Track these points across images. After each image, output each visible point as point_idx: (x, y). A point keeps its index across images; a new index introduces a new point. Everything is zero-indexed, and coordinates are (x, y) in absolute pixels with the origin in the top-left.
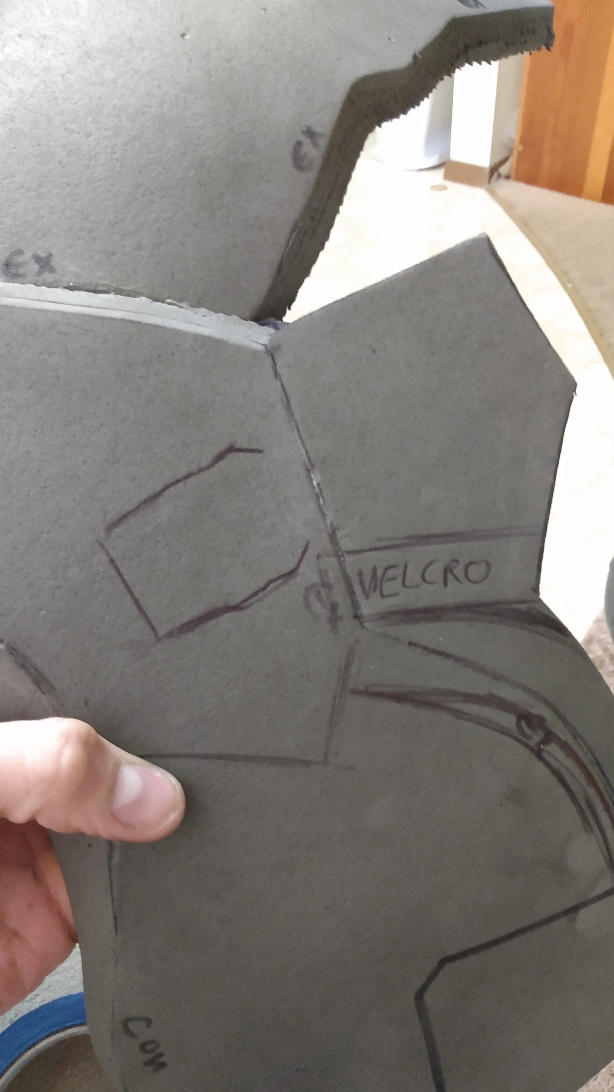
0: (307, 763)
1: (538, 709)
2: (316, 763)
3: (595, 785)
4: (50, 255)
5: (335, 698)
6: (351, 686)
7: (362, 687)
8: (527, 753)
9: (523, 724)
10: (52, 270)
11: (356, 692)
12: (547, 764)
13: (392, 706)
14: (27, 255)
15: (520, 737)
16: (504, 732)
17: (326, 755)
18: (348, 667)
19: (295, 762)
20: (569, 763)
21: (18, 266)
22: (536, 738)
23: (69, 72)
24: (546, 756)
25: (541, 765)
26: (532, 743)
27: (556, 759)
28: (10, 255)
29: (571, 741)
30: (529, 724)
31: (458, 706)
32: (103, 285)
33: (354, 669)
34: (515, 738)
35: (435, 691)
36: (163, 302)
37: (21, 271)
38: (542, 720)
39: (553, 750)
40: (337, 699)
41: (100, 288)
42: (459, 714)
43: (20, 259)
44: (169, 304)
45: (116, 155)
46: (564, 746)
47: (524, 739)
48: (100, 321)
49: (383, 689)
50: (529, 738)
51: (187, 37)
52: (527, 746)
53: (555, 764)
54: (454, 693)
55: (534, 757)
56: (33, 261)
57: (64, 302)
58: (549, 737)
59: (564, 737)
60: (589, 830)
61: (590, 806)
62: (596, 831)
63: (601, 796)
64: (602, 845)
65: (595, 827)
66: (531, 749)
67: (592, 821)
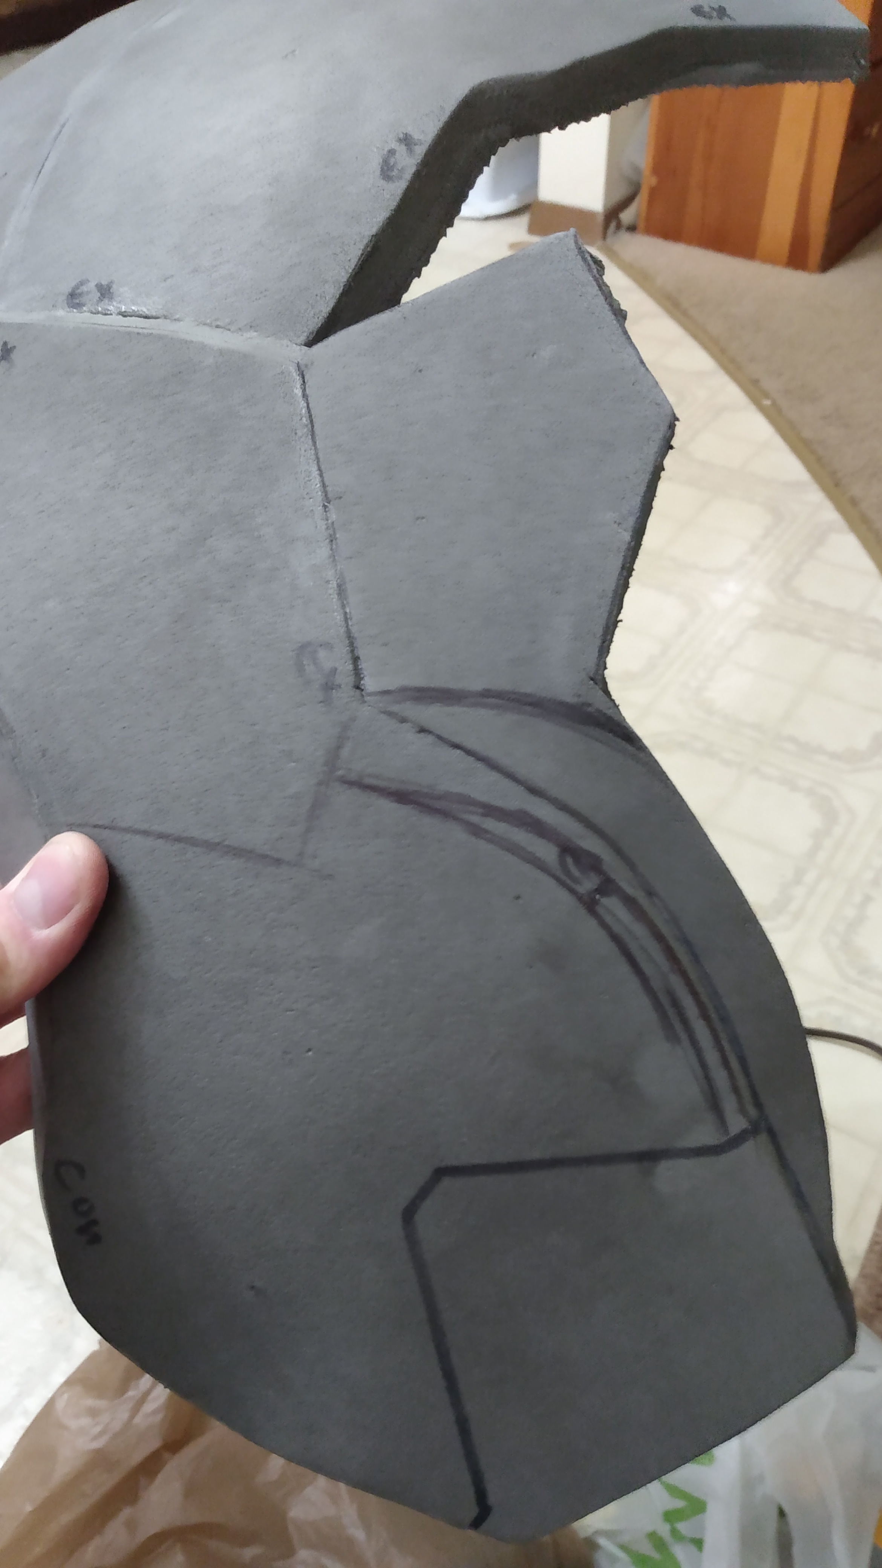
0: (278, 862)
1: (591, 844)
2: (288, 864)
3: (683, 974)
4: (113, 282)
5: (319, 785)
6: (340, 773)
7: (353, 776)
8: (573, 902)
9: (569, 860)
10: (111, 299)
11: (346, 782)
12: (603, 924)
14: (92, 284)
15: (564, 877)
16: (540, 865)
17: (301, 854)
18: (339, 747)
19: (263, 858)
20: (639, 930)
21: (81, 296)
22: (589, 884)
24: (600, 910)
25: (593, 923)
26: (581, 889)
27: (618, 919)
28: (76, 285)
29: (643, 900)
30: (577, 861)
31: (475, 819)
33: (346, 752)
34: (557, 879)
35: (446, 796)
37: (82, 300)
38: (597, 859)
39: (611, 904)
40: (322, 787)
42: (477, 831)
43: (84, 288)
46: (630, 902)
47: (568, 882)
50: (576, 881)
52: (572, 891)
53: (617, 928)
54: (472, 802)
55: (582, 911)
56: (94, 290)
58: (607, 886)
59: (630, 891)
60: (672, 1037)
61: (676, 1003)
62: (686, 1043)
63: (695, 994)
64: (699, 1070)
65: (683, 1036)
66: (580, 898)
67: (678, 1027)
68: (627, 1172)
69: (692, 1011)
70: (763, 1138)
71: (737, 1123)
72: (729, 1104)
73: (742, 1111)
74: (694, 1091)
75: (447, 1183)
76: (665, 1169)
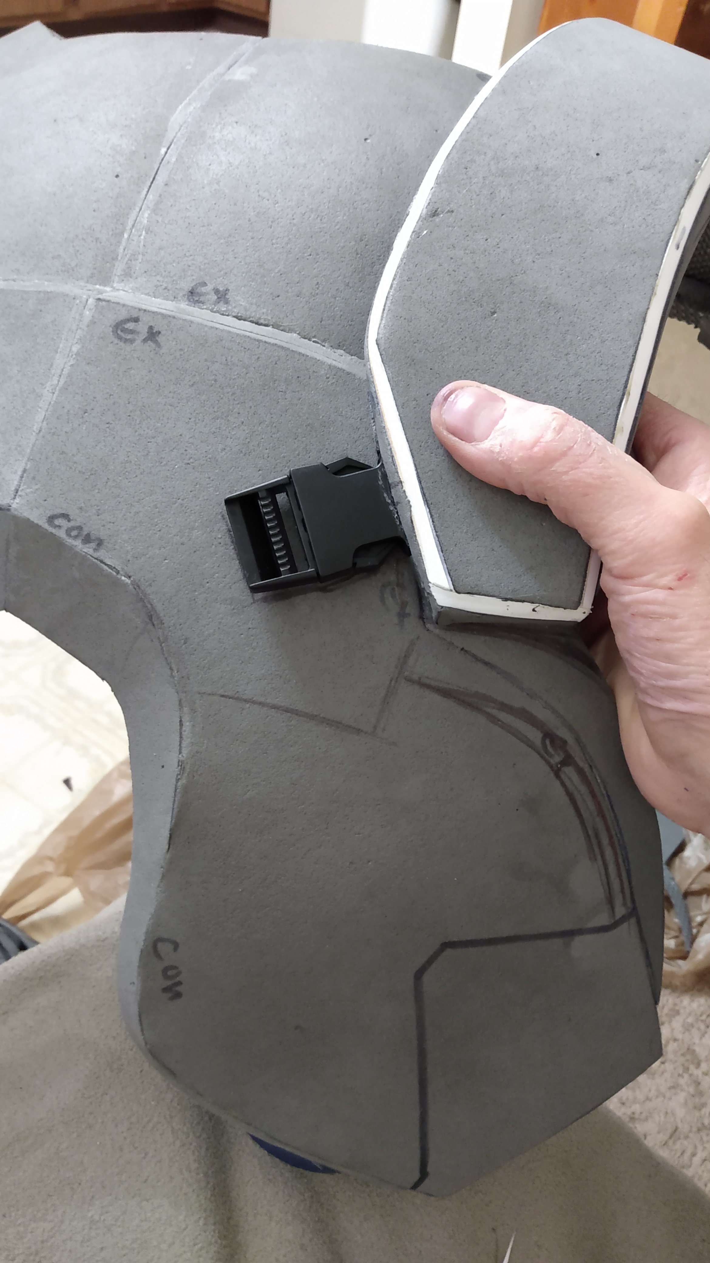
0: (358, 731)
1: (563, 733)
2: (366, 733)
3: (604, 817)
4: (227, 290)
5: (391, 681)
6: (406, 673)
7: (415, 677)
8: (548, 769)
9: (548, 742)
10: (227, 302)
11: (409, 680)
12: (563, 784)
13: (437, 698)
14: (210, 287)
15: (542, 752)
16: (530, 744)
17: (375, 727)
18: (406, 657)
19: (348, 728)
20: (583, 789)
21: (200, 295)
22: (557, 759)
23: (270, 153)
24: (563, 776)
25: (557, 783)
26: (552, 761)
27: (572, 781)
28: (195, 285)
29: (587, 769)
30: (552, 742)
31: (494, 712)
32: (265, 320)
33: (411, 661)
34: (539, 754)
36: (310, 340)
37: (202, 299)
38: (565, 742)
39: (569, 772)
40: (393, 682)
41: (262, 321)
42: (494, 720)
43: (203, 289)
44: (314, 342)
45: (295, 221)
46: (580, 772)
47: (546, 756)
48: (257, 343)
49: (433, 683)
50: (551, 756)
51: (368, 141)
52: (548, 763)
53: (570, 786)
54: (493, 701)
55: (552, 775)
56: (213, 293)
57: (231, 326)
58: (568, 760)
59: (581, 764)
60: (593, 858)
61: (597, 835)
62: (600, 862)
63: (608, 830)
64: (604, 878)
65: (599, 857)
66: (551, 766)
67: (597, 850)
68: (557, 943)
69: (605, 841)
70: (633, 920)
71: (620, 911)
72: (618, 900)
73: (624, 904)
74: (600, 893)
75: (449, 952)
76: (578, 942)
